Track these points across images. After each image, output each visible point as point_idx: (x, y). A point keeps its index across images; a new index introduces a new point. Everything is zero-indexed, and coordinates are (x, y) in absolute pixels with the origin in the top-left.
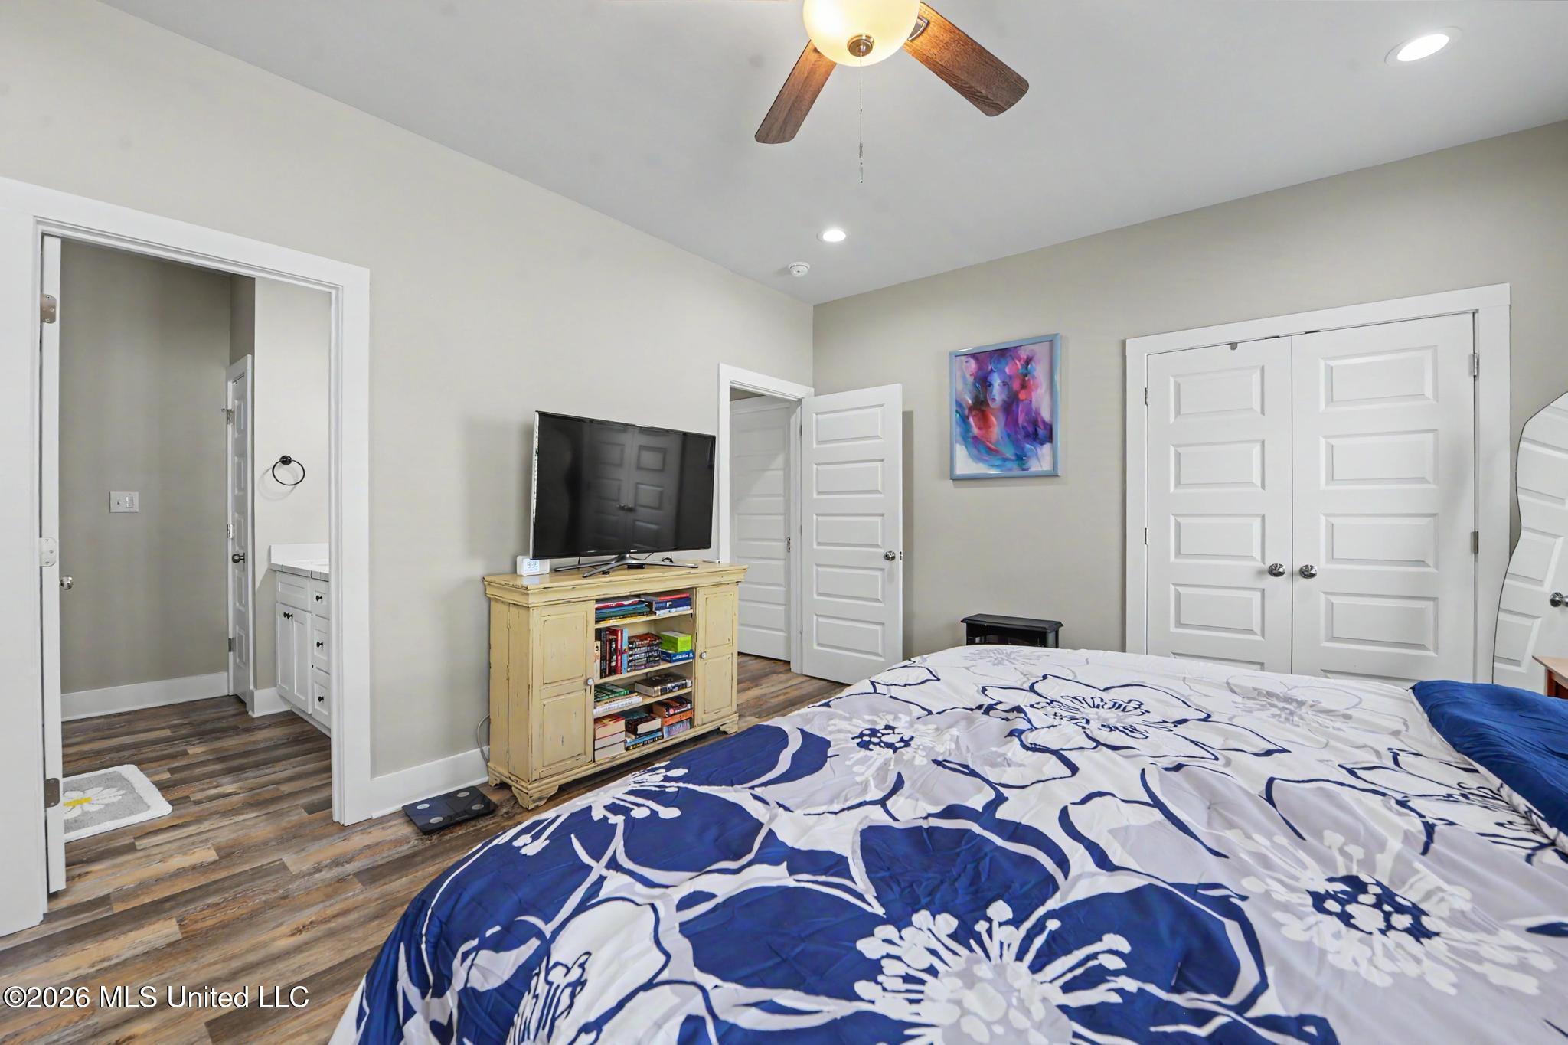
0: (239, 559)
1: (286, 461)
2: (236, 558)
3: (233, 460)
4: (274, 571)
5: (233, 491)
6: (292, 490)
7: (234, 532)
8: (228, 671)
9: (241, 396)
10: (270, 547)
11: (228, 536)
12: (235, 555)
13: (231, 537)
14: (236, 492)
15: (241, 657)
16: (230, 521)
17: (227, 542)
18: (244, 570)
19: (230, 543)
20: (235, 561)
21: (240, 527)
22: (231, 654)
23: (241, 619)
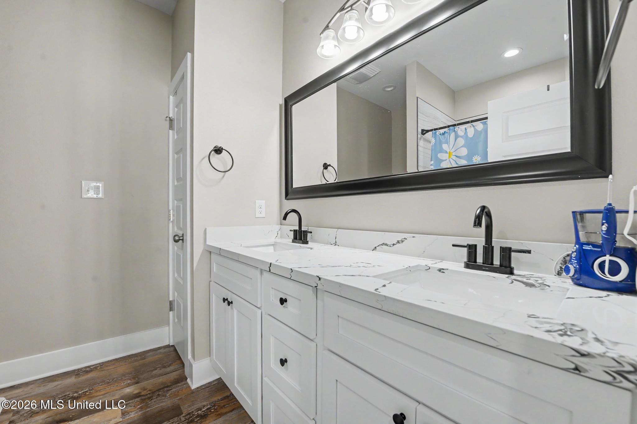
0: (179, 239)
1: (218, 150)
2: (177, 238)
3: (173, 157)
4: (210, 252)
5: (173, 182)
6: (223, 177)
7: (174, 215)
8: (169, 326)
9: (180, 103)
10: (205, 230)
11: (169, 219)
12: (175, 236)
13: (171, 220)
14: (176, 183)
15: (179, 317)
16: (171, 208)
17: (169, 224)
18: (183, 248)
19: (171, 225)
20: (176, 241)
21: (180, 212)
22: (171, 313)
23: (180, 288)
